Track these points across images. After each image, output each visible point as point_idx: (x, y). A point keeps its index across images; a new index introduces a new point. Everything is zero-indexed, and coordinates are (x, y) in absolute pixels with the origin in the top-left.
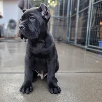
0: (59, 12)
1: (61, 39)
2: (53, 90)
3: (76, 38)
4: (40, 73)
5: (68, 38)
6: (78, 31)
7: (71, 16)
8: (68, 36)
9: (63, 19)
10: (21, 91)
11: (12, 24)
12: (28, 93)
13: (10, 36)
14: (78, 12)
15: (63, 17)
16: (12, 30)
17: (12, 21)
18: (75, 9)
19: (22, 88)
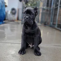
0: (46, 4)
1: (46, 23)
2: (37, 53)
3: (57, 23)
4: (30, 44)
5: (52, 23)
6: (58, 18)
7: (54, 8)
8: (51, 22)
9: (49, 10)
10: (19, 53)
11: (14, 11)
12: (23, 54)
13: (12, 19)
14: (59, 5)
15: (49, 8)
16: (13, 15)
17: (13, 9)
18: (58, 3)
19: (19, 51)
